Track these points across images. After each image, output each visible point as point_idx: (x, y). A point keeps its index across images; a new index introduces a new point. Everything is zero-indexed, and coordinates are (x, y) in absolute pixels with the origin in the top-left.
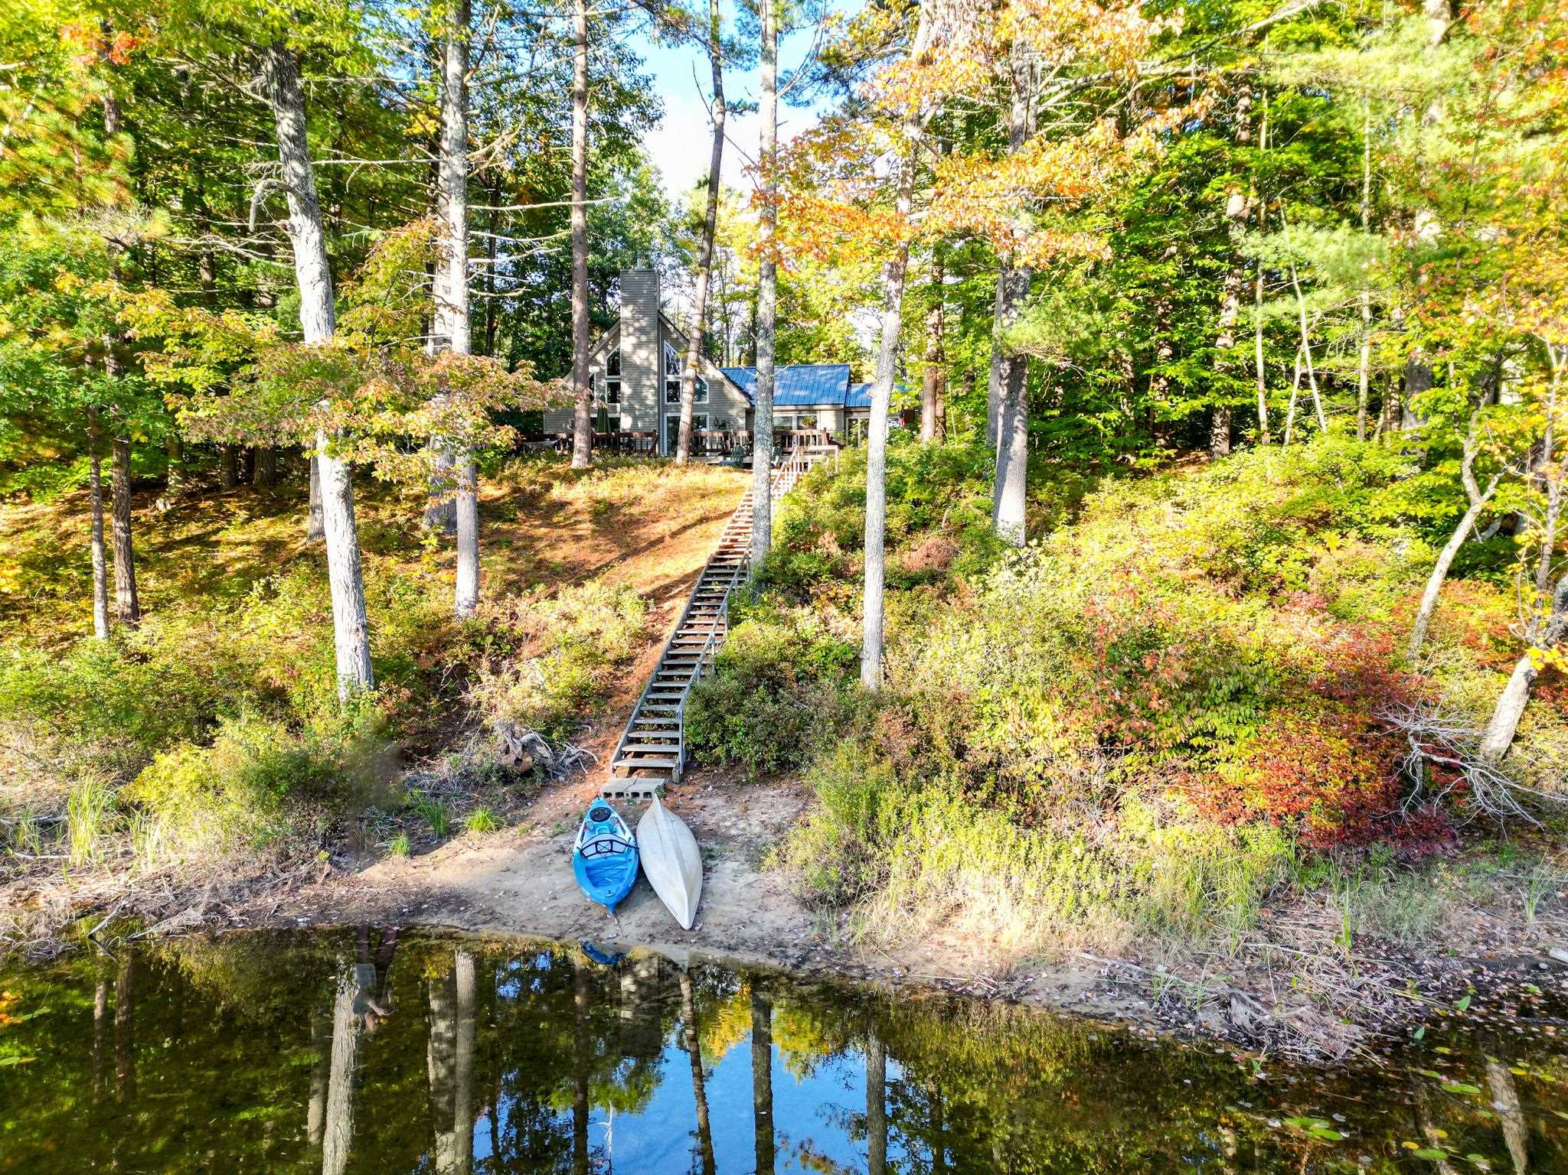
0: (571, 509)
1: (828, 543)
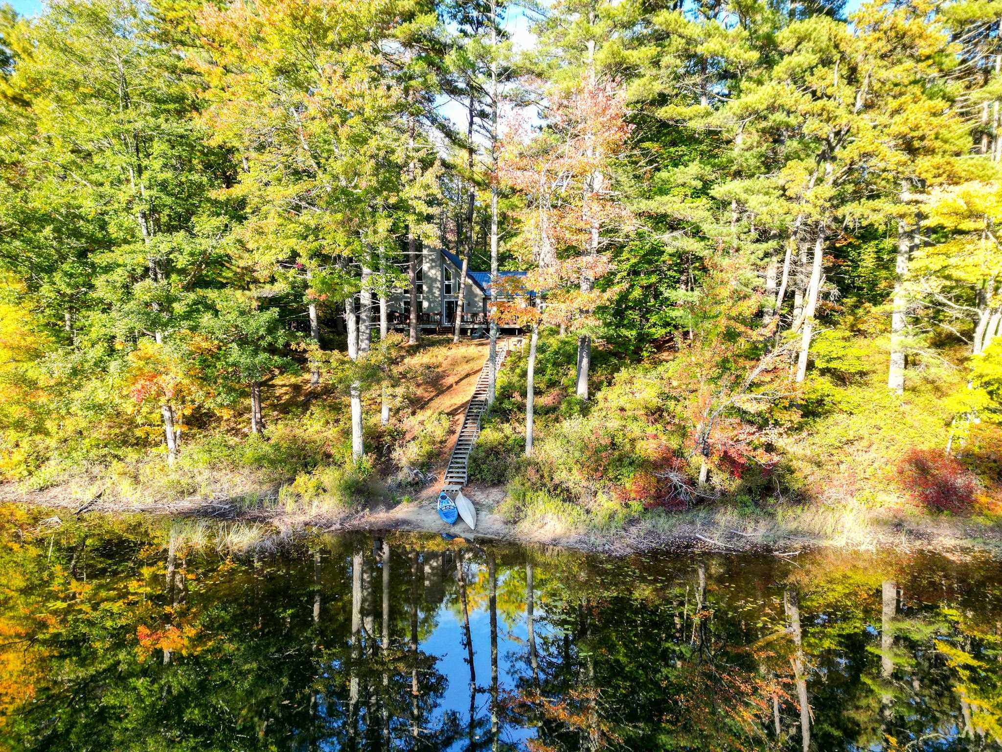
1: (517, 397)
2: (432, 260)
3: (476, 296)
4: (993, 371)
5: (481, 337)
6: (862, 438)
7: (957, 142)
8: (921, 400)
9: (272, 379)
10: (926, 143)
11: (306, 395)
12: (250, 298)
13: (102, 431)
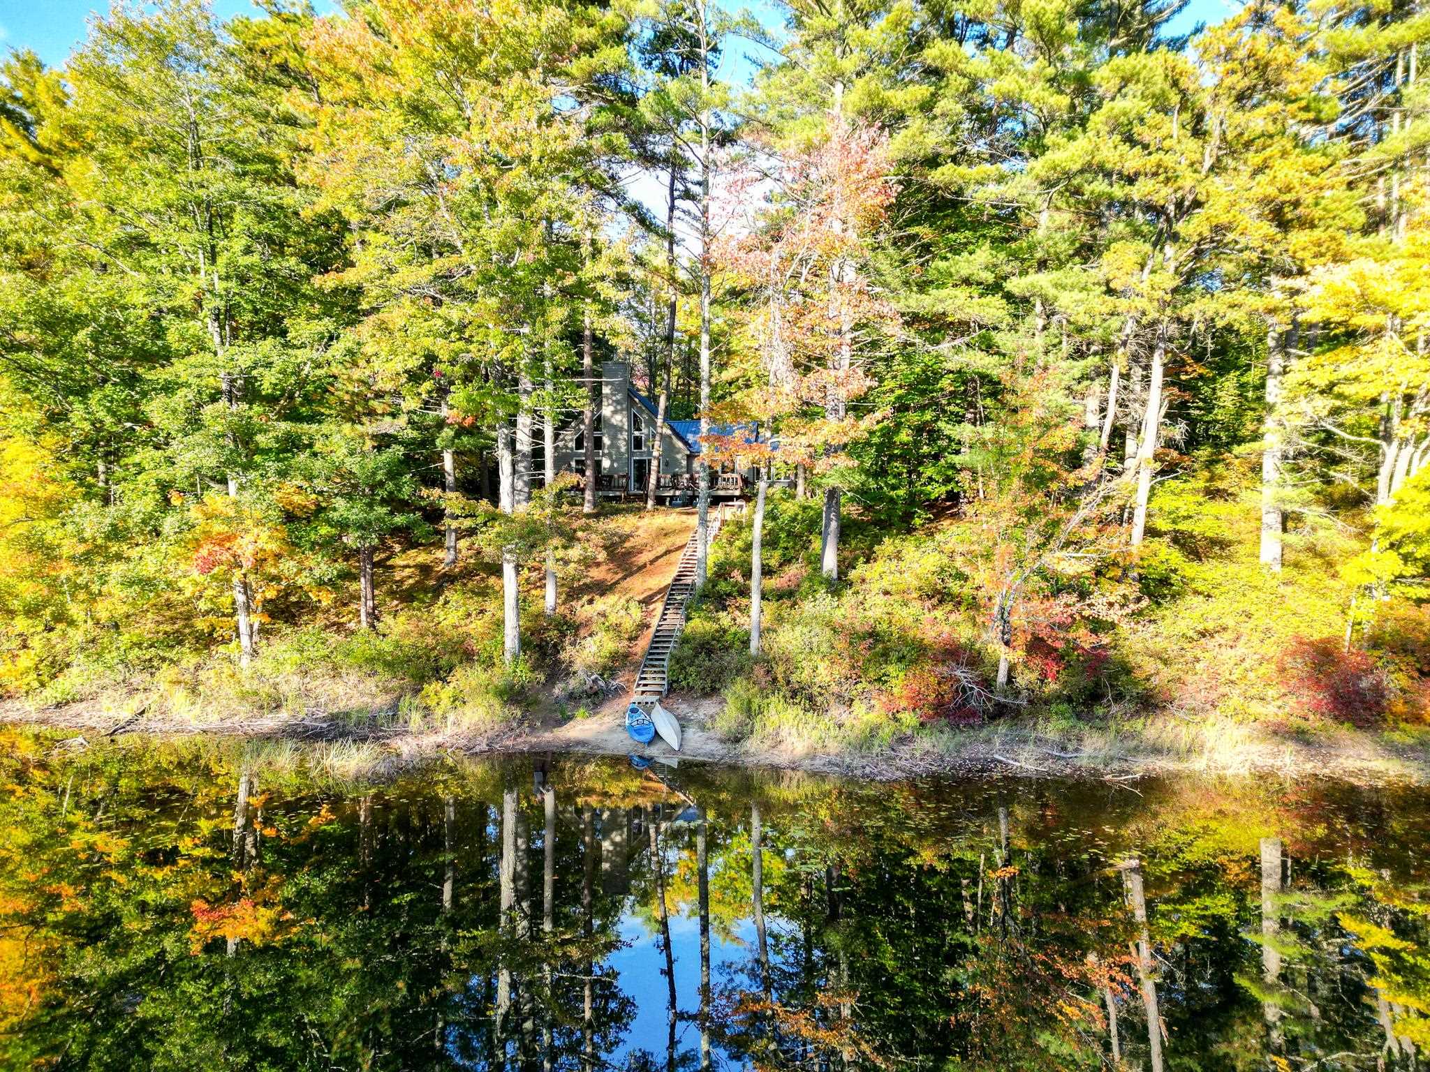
1: (737, 575)
2: (618, 402)
3: (679, 451)
4: (1407, 523)
5: (684, 505)
6: (1225, 629)
7: (1345, 215)
8: (1306, 580)
9: (389, 558)
10: (1301, 211)
11: (438, 579)
12: (362, 436)
13: (147, 626)
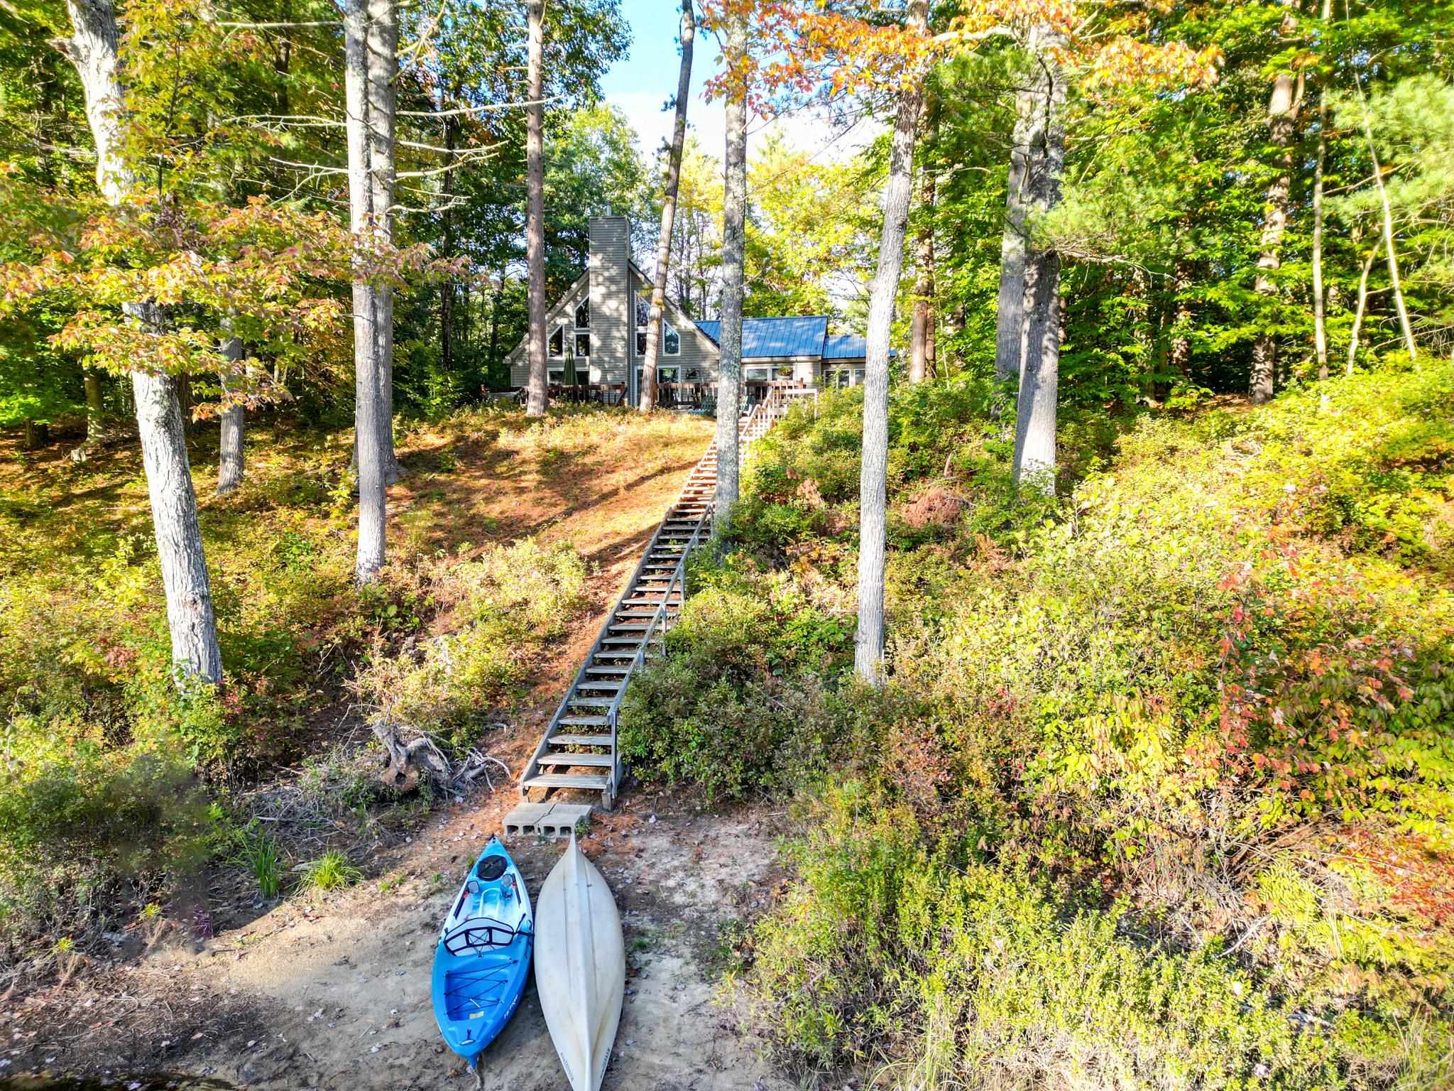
0: (518, 458)
2: (611, 280)
